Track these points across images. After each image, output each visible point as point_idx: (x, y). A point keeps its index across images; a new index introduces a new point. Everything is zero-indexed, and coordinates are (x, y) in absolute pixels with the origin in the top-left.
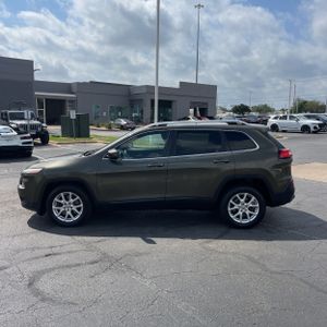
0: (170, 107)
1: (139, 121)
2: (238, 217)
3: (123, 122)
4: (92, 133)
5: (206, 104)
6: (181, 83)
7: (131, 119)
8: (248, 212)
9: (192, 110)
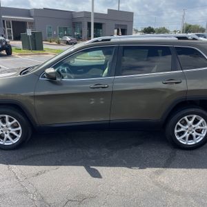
0: (101, 28)
1: (79, 38)
2: (184, 138)
3: (68, 39)
4: (45, 46)
5: (126, 26)
6: (109, 10)
7: (74, 36)
8: (194, 134)
9: (116, 31)
